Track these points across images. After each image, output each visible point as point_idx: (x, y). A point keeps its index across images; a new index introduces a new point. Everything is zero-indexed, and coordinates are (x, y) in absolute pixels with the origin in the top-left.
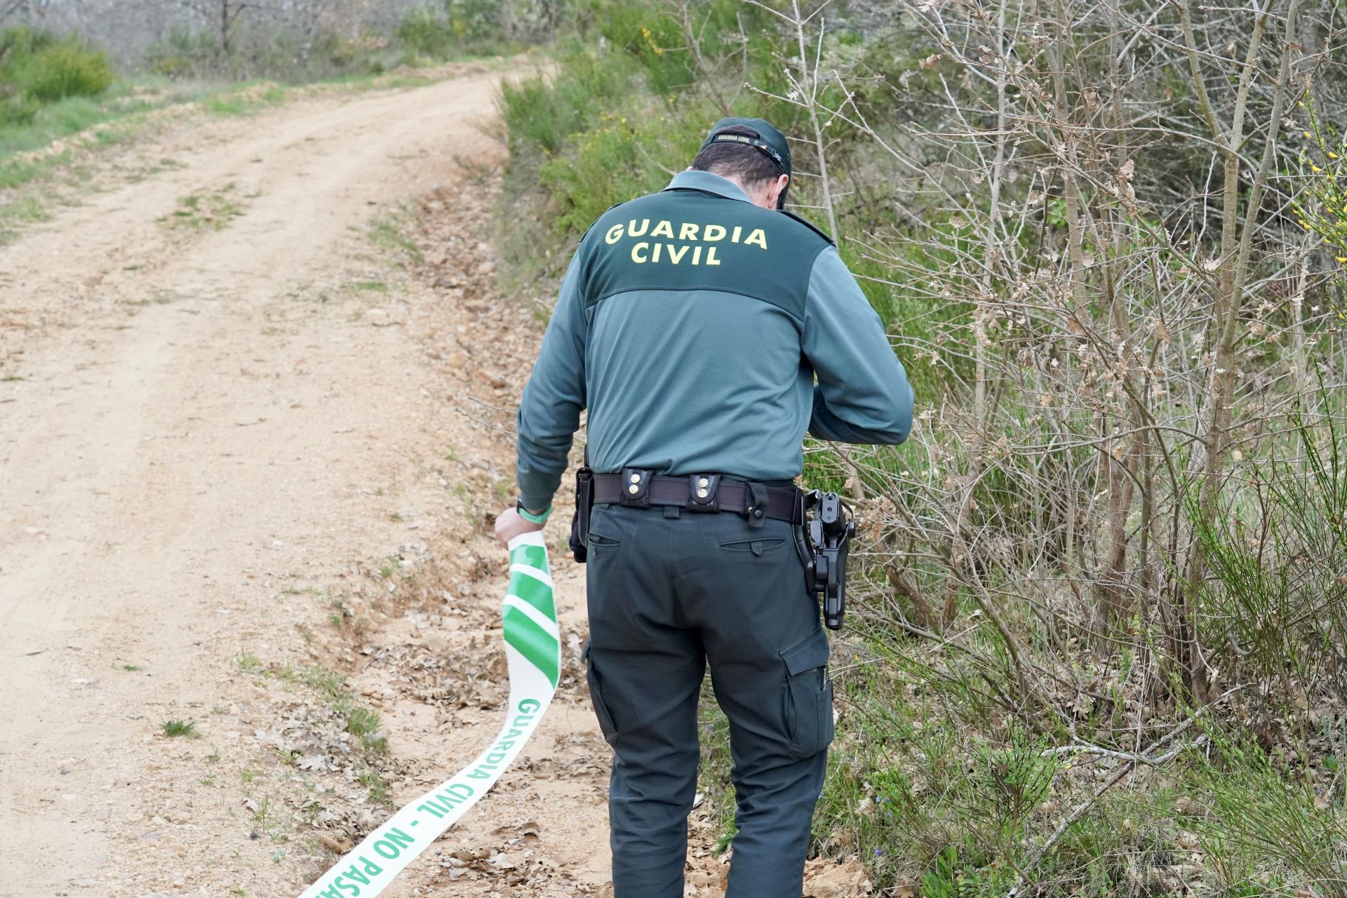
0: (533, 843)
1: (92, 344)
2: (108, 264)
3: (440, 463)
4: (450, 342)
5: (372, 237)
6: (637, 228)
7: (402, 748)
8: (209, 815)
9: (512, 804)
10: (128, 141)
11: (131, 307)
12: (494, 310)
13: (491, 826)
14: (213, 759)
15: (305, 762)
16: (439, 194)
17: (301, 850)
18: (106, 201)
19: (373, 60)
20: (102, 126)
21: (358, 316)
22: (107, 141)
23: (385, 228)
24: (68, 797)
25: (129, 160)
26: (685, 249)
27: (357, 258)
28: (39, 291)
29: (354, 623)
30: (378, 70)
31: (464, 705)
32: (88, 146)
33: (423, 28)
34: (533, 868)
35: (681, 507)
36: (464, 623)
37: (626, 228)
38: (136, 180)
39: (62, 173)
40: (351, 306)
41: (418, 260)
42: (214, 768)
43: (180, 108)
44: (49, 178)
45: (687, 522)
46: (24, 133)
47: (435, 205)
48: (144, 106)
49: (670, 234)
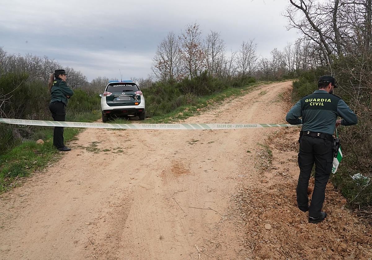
0: (288, 171)
1: (250, 106)
2: (253, 98)
3: (283, 120)
4: (285, 107)
5: (279, 96)
6: (311, 100)
7: (275, 156)
8: (250, 164)
9: (286, 165)
10: (257, 87)
11: (254, 102)
12: (290, 104)
13: (283, 168)
14: (252, 156)
15: (262, 157)
16: (286, 92)
17: (260, 170)
18: (254, 92)
19: (281, 79)
20: (255, 85)
21: (276, 104)
22: (255, 86)
23: (280, 95)
24: (235, 159)
25: (257, 88)
26: (318, 103)
27: (277, 98)
28: (246, 101)
29: (271, 139)
30: (281, 80)
31: (282, 150)
32: (253, 87)
33: (286, 76)
34: (288, 175)
35: (315, 137)
36: (283, 139)
37: (309, 100)
38: (257, 90)
39: (250, 89)
40: (275, 103)
41: (283, 99)
42: (252, 157)
43: (262, 84)
44: (249, 90)
45: (315, 139)
46: (247, 86)
47: (285, 93)
48: (259, 83)
49: (316, 101)
